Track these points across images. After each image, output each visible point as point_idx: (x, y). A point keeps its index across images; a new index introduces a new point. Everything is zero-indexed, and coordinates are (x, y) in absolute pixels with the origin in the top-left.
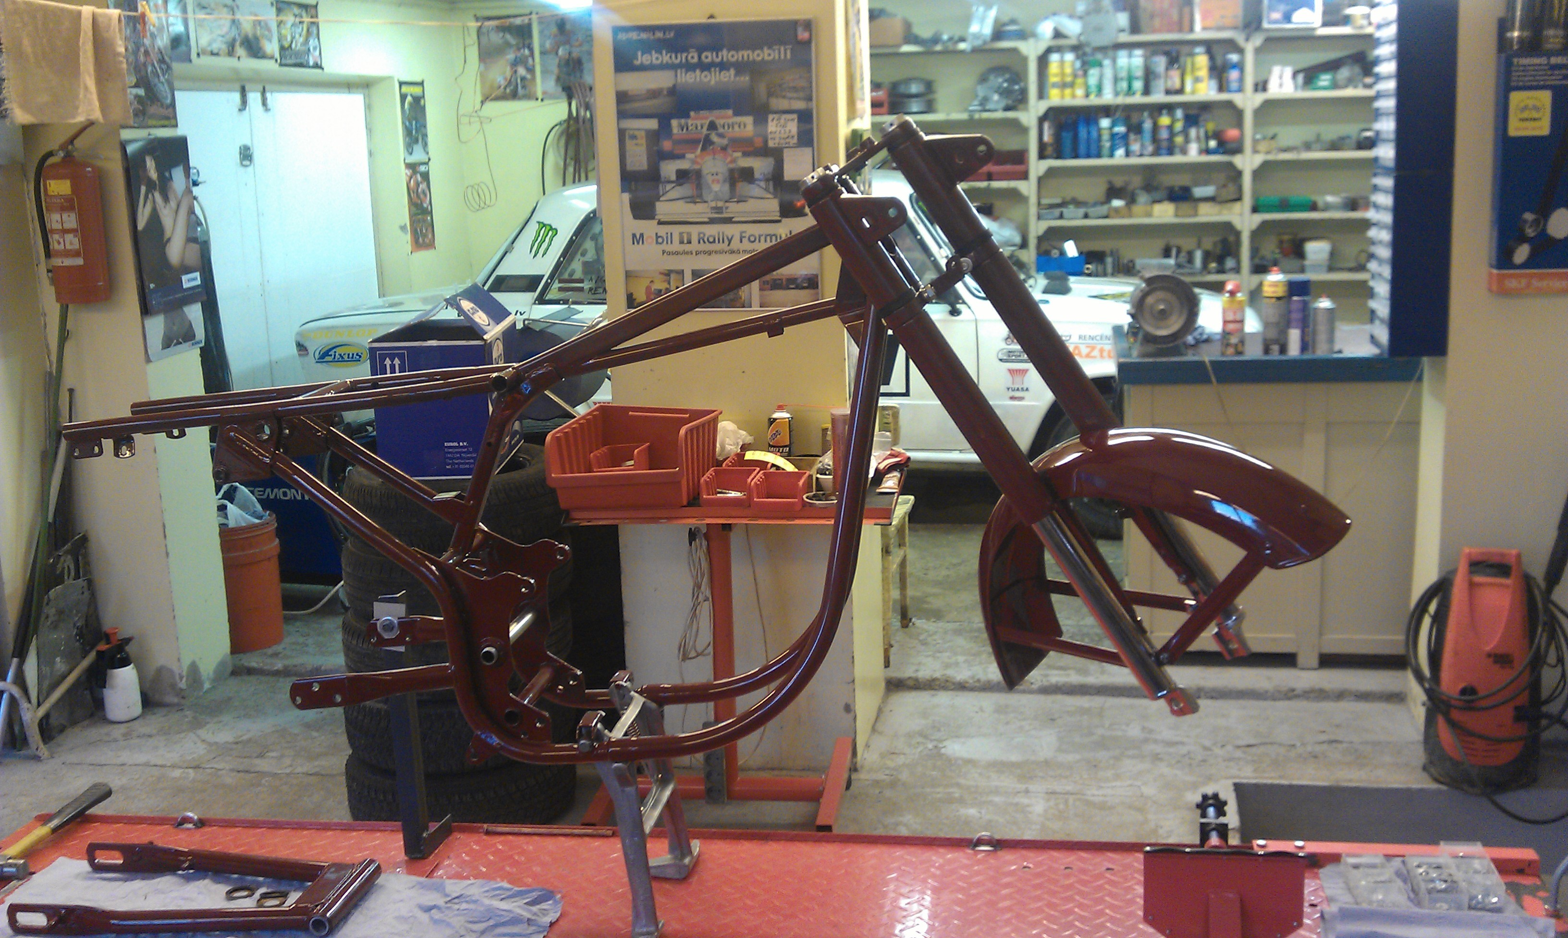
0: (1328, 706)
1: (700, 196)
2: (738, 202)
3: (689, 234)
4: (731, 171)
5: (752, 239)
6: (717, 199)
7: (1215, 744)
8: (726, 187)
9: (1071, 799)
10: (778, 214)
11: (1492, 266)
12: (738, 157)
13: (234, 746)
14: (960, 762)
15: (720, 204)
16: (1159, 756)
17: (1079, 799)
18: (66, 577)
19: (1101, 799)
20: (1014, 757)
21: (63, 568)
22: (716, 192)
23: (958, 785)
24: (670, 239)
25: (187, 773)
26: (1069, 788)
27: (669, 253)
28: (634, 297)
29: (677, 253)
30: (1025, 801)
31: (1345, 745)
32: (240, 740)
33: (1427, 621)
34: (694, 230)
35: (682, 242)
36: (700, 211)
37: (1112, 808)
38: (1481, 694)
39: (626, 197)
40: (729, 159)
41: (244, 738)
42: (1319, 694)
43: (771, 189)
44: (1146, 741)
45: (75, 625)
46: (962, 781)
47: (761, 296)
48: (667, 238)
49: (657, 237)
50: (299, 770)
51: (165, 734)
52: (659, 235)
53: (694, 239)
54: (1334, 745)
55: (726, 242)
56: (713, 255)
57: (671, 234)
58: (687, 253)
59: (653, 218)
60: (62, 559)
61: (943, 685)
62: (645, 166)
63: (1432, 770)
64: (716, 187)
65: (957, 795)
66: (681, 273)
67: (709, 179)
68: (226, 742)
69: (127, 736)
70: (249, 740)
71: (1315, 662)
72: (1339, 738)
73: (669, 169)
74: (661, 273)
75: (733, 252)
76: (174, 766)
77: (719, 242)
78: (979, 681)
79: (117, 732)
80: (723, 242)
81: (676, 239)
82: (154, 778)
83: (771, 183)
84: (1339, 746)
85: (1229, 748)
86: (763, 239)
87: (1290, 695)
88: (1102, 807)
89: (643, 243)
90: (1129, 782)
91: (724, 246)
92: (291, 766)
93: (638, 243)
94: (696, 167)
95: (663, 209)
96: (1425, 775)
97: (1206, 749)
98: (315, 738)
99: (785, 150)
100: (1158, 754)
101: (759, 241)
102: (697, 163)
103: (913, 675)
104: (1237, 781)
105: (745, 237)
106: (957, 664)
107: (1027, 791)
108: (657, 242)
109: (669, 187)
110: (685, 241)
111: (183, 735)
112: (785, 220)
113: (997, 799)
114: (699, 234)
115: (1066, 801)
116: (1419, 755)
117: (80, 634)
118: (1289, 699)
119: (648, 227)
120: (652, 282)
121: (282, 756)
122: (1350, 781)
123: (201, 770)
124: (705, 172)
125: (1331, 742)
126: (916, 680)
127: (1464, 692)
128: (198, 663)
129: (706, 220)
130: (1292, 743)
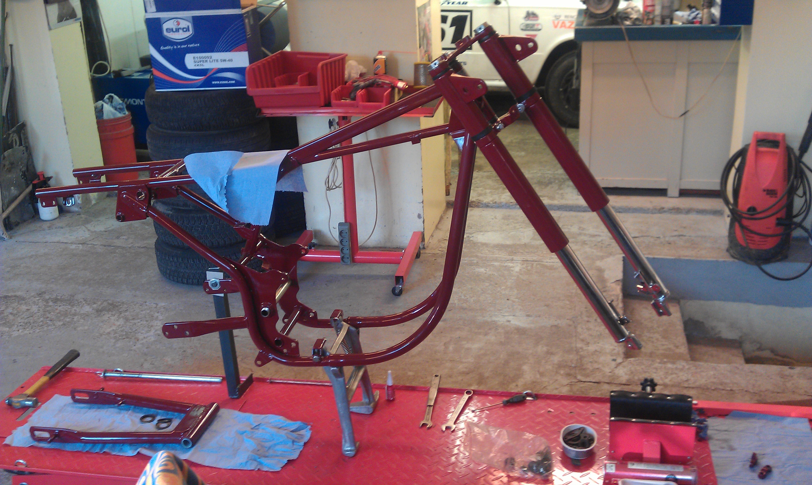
0: (681, 217)
9: (535, 264)
13: (105, 233)
14: (479, 244)
17: (539, 264)
18: (14, 145)
19: (551, 264)
20: (508, 242)
21: (12, 140)
23: (477, 256)
25: (79, 247)
26: (535, 258)
30: (511, 265)
31: (686, 238)
32: (108, 230)
33: (733, 171)
37: (555, 269)
38: (759, 210)
41: (110, 229)
42: (677, 210)
44: (580, 234)
45: (21, 170)
46: (479, 254)
50: (137, 245)
51: (70, 227)
54: (681, 237)
60: (11, 135)
61: (476, 204)
63: (731, 251)
65: (475, 261)
68: (100, 231)
69: (50, 228)
70: (113, 230)
71: (677, 193)
72: (684, 234)
76: (72, 243)
78: (495, 203)
79: (45, 225)
82: (62, 249)
84: (683, 238)
87: (661, 210)
88: (551, 268)
92: (132, 243)
96: (727, 254)
98: (147, 229)
100: (586, 241)
107: (512, 260)
111: (78, 227)
113: (496, 264)
115: (533, 265)
116: (725, 243)
117: (24, 174)
118: (661, 213)
121: (128, 238)
122: (687, 256)
123: (86, 245)
127: (749, 210)
130: (658, 236)
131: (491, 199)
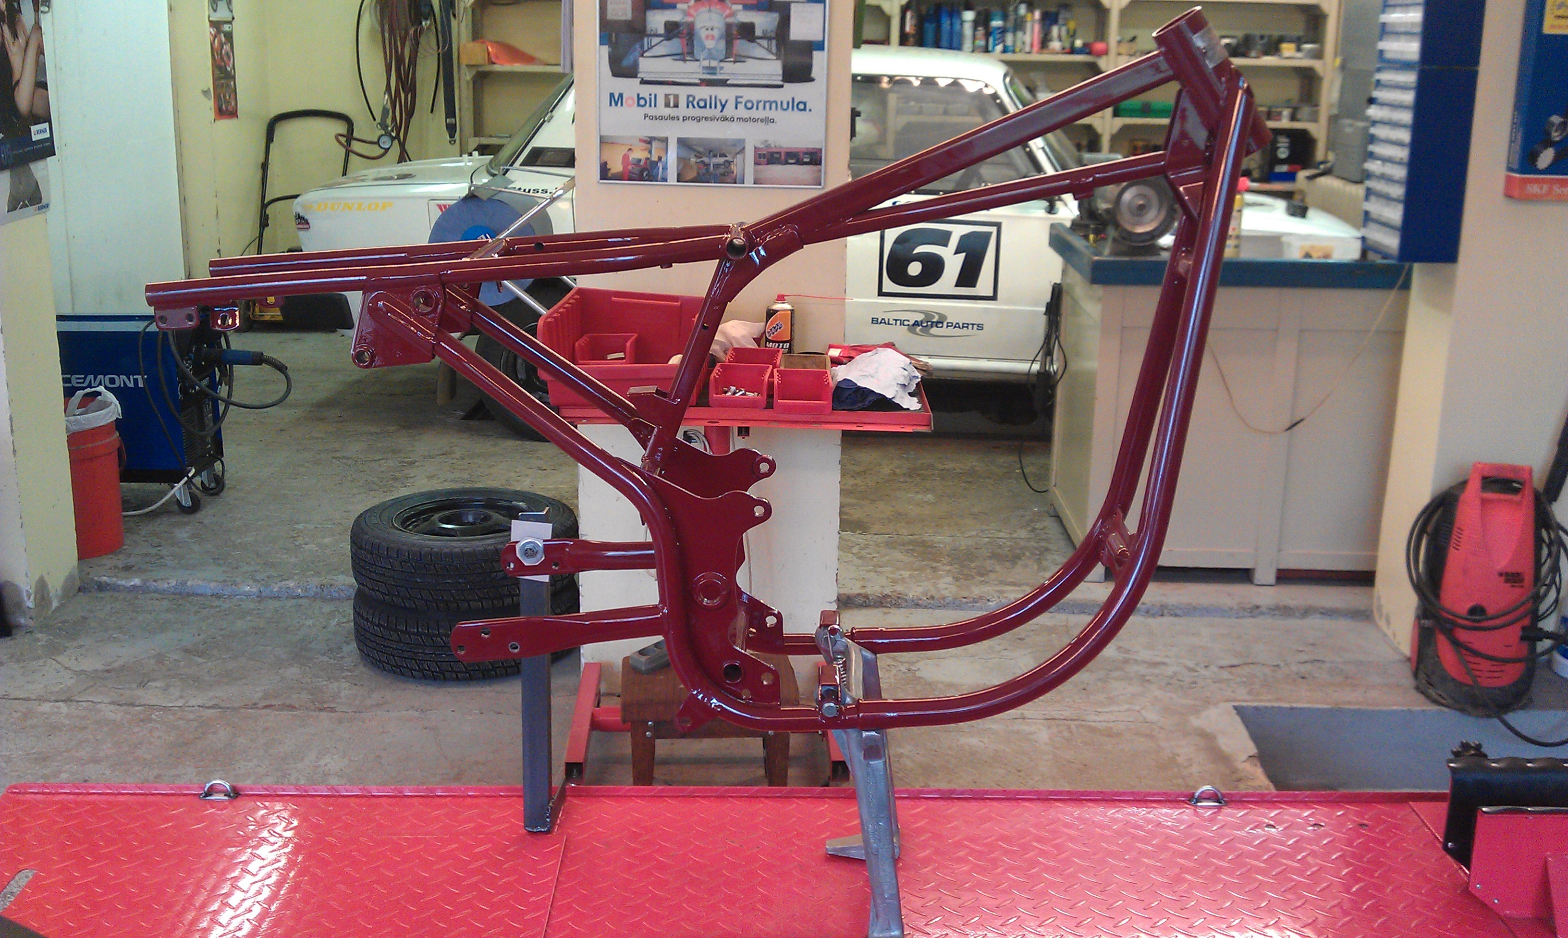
0: (1293, 623)
1: (691, 53)
2: (735, 62)
3: (676, 97)
4: (729, 26)
5: (749, 105)
6: (710, 57)
7: (1197, 664)
8: (722, 44)
9: (1073, 725)
10: (781, 78)
11: (1510, 169)
12: (738, 10)
13: (107, 675)
15: (714, 63)
16: (1147, 678)
17: (1082, 726)
19: (1105, 724)
22: (709, 50)
24: (652, 101)
25: (58, 708)
26: (1067, 713)
27: (652, 118)
28: (608, 167)
29: (661, 118)
30: (1026, 728)
31: (1328, 665)
32: (112, 667)
34: (683, 92)
35: (667, 105)
36: (691, 70)
37: (1118, 735)
38: (1492, 612)
39: (605, 49)
40: (728, 12)
41: (115, 665)
42: (1285, 611)
43: (774, 49)
44: (1126, 661)
47: (755, 171)
48: (650, 99)
49: (639, 99)
50: (193, 702)
51: (18, 661)
52: (640, 96)
53: (683, 102)
54: (1318, 664)
55: (719, 107)
56: (703, 122)
57: (655, 96)
58: (673, 118)
59: (636, 77)
61: (894, 602)
62: (628, 16)
63: (1431, 691)
64: (710, 44)
66: (665, 140)
67: (703, 34)
68: (96, 670)
70: (123, 668)
71: (1272, 579)
72: (1320, 657)
73: (657, 20)
74: (641, 140)
75: (726, 119)
76: (41, 699)
77: (711, 107)
78: (932, 597)
80: (716, 107)
81: (661, 101)
83: (774, 42)
84: (1323, 666)
85: (1213, 668)
86: (761, 105)
87: (1255, 610)
88: (1110, 734)
89: (622, 105)
90: (1126, 706)
91: (716, 112)
92: (181, 697)
93: (616, 104)
94: (690, 19)
95: (648, 66)
96: (1421, 698)
97: (1190, 670)
98: (201, 664)
99: (793, 5)
101: (757, 108)
102: (689, 15)
103: (862, 591)
104: (1236, 704)
105: (741, 103)
106: (903, 580)
107: (1025, 718)
108: (639, 105)
109: (655, 40)
110: (672, 104)
111: (41, 662)
112: (786, 85)
114: (688, 96)
115: (1070, 727)
118: (1256, 616)
119: (629, 87)
120: (630, 149)
121: (167, 687)
122: (1349, 703)
124: (698, 25)
125: (1312, 662)
126: (866, 597)
127: (1474, 611)
128: (46, 578)
129: (698, 81)
130: (1274, 663)
131: (920, 589)
